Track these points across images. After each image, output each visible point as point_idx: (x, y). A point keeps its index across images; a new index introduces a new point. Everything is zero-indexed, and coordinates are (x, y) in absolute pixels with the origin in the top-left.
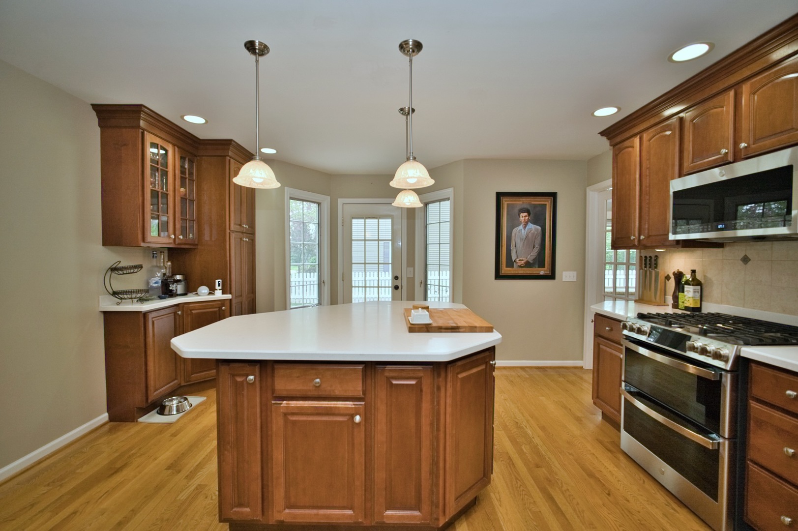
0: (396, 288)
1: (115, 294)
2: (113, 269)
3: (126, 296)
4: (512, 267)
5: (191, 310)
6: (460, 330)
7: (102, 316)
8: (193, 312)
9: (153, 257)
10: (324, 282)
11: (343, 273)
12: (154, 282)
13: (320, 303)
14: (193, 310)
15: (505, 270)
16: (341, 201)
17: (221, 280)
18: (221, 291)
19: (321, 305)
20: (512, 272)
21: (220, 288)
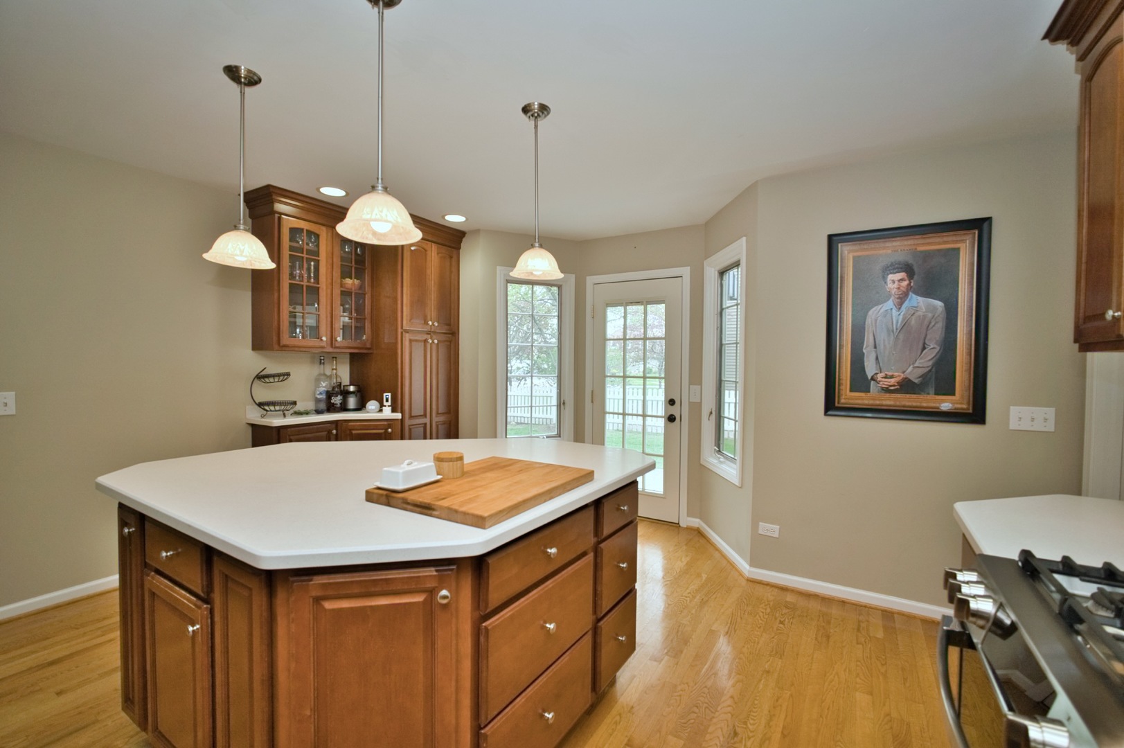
0: (671, 419)
1: (260, 405)
2: (260, 377)
3: (272, 408)
4: (867, 390)
5: (350, 430)
6: (435, 513)
7: (250, 430)
8: (354, 432)
9: (320, 363)
10: (564, 403)
11: (592, 391)
12: (318, 393)
13: (559, 435)
14: (353, 430)
15: (847, 395)
16: (590, 280)
17: (389, 394)
18: (390, 408)
19: (560, 437)
20: (866, 402)
21: (389, 403)
